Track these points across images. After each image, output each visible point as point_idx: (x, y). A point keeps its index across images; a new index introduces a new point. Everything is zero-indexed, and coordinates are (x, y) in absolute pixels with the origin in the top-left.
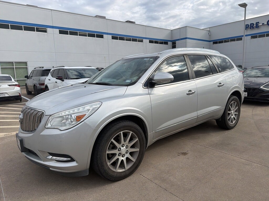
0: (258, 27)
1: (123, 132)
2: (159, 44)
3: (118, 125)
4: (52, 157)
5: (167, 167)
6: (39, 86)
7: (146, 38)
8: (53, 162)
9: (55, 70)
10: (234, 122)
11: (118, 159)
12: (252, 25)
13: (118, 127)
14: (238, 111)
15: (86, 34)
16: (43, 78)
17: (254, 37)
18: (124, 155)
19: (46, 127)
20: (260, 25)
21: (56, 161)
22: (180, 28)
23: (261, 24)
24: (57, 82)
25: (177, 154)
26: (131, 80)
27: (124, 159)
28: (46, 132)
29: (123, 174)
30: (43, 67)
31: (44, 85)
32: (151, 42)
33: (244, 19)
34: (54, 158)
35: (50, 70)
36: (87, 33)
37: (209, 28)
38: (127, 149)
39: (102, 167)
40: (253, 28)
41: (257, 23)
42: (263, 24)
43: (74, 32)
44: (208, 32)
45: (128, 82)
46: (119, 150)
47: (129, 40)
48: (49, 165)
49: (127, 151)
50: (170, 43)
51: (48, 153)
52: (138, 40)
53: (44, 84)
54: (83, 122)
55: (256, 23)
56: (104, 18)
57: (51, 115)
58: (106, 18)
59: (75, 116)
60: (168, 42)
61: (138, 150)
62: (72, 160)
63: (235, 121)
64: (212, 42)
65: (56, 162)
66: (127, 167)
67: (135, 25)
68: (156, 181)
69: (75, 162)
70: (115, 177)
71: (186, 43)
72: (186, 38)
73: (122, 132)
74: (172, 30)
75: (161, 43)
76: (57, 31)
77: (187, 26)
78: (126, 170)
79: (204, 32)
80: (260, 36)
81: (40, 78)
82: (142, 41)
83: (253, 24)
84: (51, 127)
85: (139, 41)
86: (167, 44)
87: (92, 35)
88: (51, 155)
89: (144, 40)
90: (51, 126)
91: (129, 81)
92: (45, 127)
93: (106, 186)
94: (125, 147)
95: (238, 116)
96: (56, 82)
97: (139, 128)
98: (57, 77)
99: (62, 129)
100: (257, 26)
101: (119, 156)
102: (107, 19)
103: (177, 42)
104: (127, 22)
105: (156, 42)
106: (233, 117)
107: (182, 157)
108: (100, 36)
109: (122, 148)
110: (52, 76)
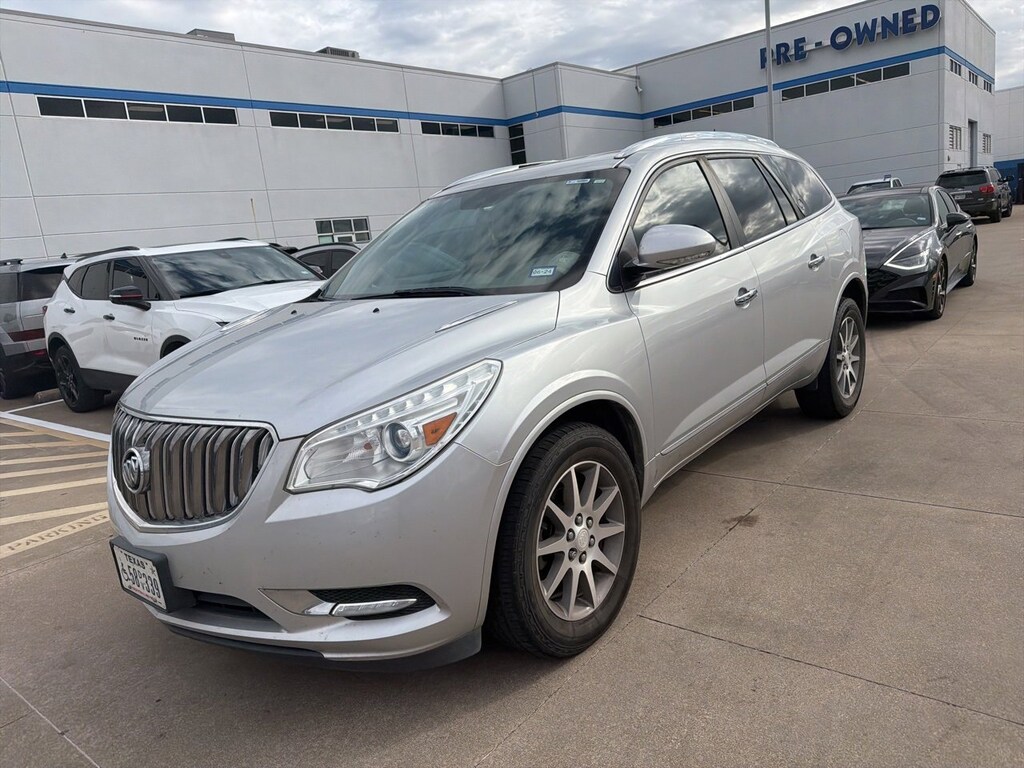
0: (803, 56)
1: (576, 469)
2: (460, 138)
3: (560, 441)
4: (333, 604)
5: (718, 576)
6: (12, 342)
7: (409, 115)
8: (340, 627)
9: (88, 267)
10: (851, 390)
11: (570, 572)
12: (783, 49)
13: (562, 450)
14: (860, 349)
15: (161, 110)
16: (31, 306)
17: (791, 92)
18: (585, 553)
19: (291, 488)
20: (808, 48)
21: (350, 621)
22: (532, 71)
23: (813, 46)
24: (113, 318)
25: (726, 525)
26: (555, 267)
27: (587, 567)
28: (292, 510)
29: (590, 626)
30: (19, 262)
31: (44, 337)
32: (429, 128)
33: (764, 27)
34: (342, 607)
35: (60, 270)
36: (165, 105)
37: (637, 66)
38: (591, 532)
39: (530, 611)
40: (787, 60)
41: (800, 42)
42: (818, 44)
43: (104, 106)
44: (633, 83)
45: (541, 274)
46: (570, 537)
47: (344, 125)
48: (322, 640)
49: (592, 537)
50: (500, 131)
51: (311, 591)
52: (380, 122)
53: (43, 330)
54: (453, 447)
55: (797, 42)
56: (228, 38)
57: (306, 437)
58: (236, 40)
59: (417, 428)
60: (492, 128)
61: (620, 528)
62: (425, 601)
63: (854, 384)
64: (652, 120)
65: (355, 625)
66: (599, 595)
67: (359, 63)
68: (713, 630)
69: (436, 605)
70: (569, 639)
71: (560, 126)
72: (559, 109)
73: (572, 469)
74: (502, 80)
75: (466, 132)
76: (32, 101)
77: (556, 63)
78: (596, 606)
79: (620, 83)
80: (812, 90)
81: (15, 306)
82: (394, 127)
83: (786, 46)
84: (309, 486)
85: (383, 128)
86: (492, 135)
87: (185, 112)
88: (327, 601)
89: (402, 123)
90: (309, 482)
91: (544, 270)
92: (285, 489)
93: (543, 680)
94: (584, 525)
95: (860, 365)
96: (110, 318)
97: (617, 445)
98: (115, 293)
99: (374, 485)
100: (801, 55)
101: (571, 558)
102: (242, 44)
103: (526, 125)
104: (324, 51)
105: (449, 130)
106: (847, 372)
107: (742, 531)
108: (222, 114)
109: (577, 529)
110: (81, 295)
